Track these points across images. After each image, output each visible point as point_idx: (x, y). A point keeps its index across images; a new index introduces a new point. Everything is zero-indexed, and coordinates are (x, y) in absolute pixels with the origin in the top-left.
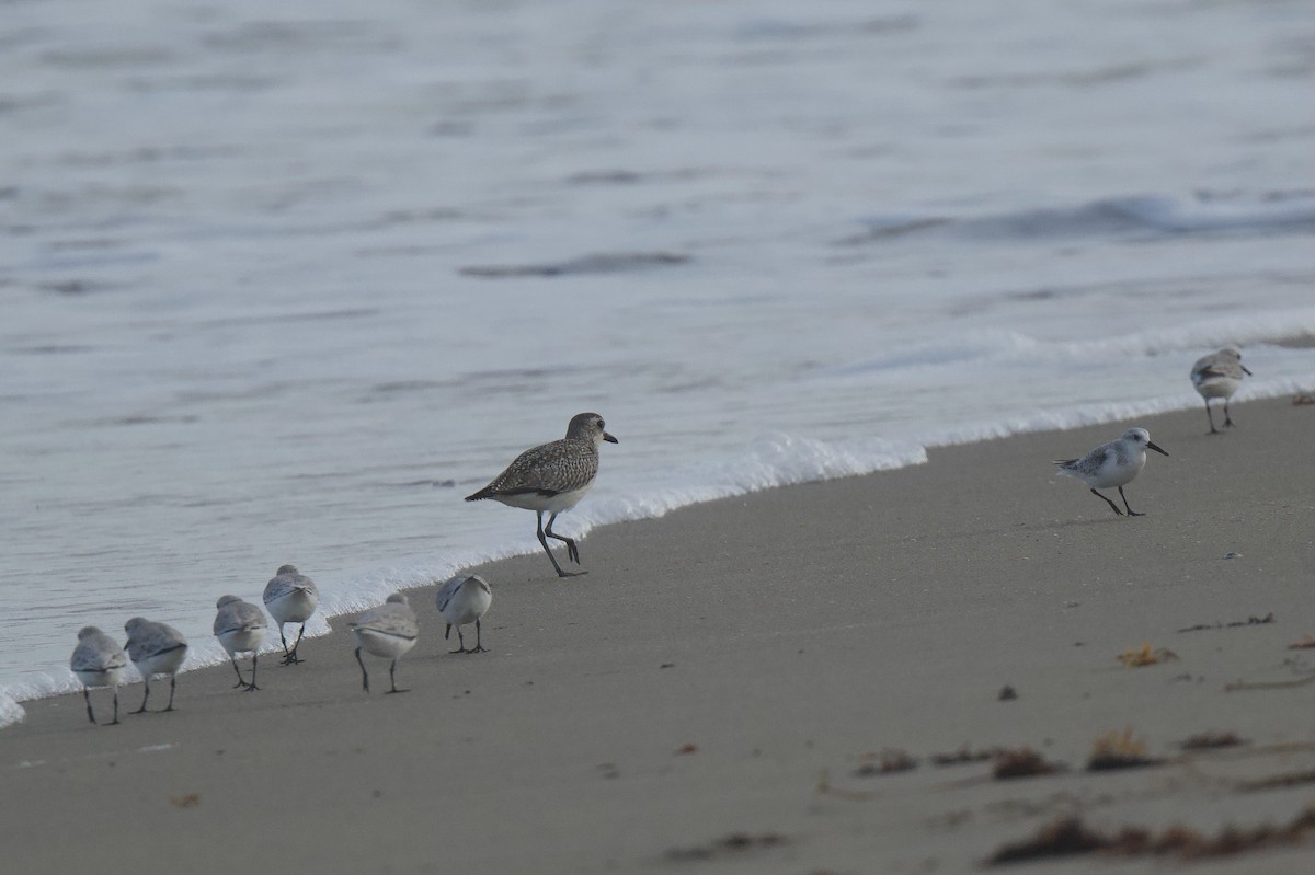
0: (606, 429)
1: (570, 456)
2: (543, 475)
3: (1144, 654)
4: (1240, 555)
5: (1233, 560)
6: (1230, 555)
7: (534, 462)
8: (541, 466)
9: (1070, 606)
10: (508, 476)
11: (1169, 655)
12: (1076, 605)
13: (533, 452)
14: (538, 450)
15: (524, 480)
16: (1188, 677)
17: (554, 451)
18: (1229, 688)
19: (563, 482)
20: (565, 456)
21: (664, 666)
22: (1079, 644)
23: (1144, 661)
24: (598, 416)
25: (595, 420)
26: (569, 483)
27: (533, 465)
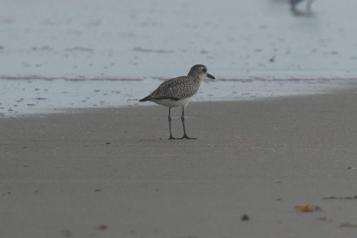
0: (208, 72)
1: (185, 83)
2: (174, 91)
3: (307, 207)
4: (353, 168)
5: (350, 170)
6: (349, 168)
7: (170, 85)
8: (172, 87)
9: (277, 182)
10: (158, 91)
11: (318, 208)
12: (280, 182)
13: (169, 81)
14: (171, 80)
15: (165, 93)
16: (324, 219)
17: (178, 81)
18: (343, 226)
19: (182, 95)
20: (183, 83)
21: (97, 190)
22: (278, 200)
23: (306, 210)
24: (204, 66)
25: (202, 68)
26: (184, 95)
27: (169, 87)
